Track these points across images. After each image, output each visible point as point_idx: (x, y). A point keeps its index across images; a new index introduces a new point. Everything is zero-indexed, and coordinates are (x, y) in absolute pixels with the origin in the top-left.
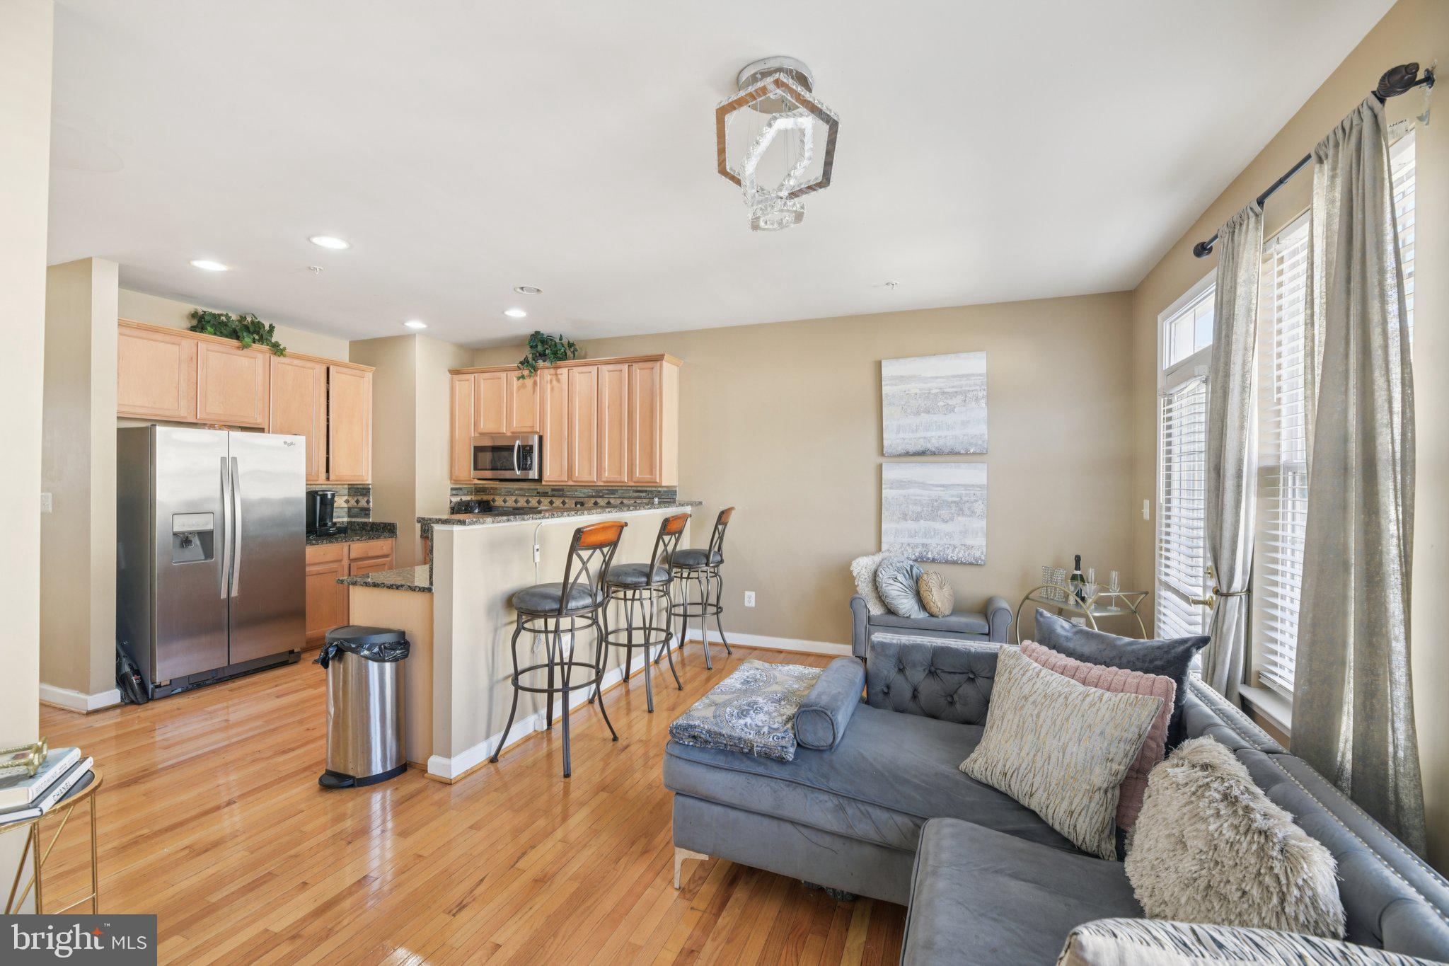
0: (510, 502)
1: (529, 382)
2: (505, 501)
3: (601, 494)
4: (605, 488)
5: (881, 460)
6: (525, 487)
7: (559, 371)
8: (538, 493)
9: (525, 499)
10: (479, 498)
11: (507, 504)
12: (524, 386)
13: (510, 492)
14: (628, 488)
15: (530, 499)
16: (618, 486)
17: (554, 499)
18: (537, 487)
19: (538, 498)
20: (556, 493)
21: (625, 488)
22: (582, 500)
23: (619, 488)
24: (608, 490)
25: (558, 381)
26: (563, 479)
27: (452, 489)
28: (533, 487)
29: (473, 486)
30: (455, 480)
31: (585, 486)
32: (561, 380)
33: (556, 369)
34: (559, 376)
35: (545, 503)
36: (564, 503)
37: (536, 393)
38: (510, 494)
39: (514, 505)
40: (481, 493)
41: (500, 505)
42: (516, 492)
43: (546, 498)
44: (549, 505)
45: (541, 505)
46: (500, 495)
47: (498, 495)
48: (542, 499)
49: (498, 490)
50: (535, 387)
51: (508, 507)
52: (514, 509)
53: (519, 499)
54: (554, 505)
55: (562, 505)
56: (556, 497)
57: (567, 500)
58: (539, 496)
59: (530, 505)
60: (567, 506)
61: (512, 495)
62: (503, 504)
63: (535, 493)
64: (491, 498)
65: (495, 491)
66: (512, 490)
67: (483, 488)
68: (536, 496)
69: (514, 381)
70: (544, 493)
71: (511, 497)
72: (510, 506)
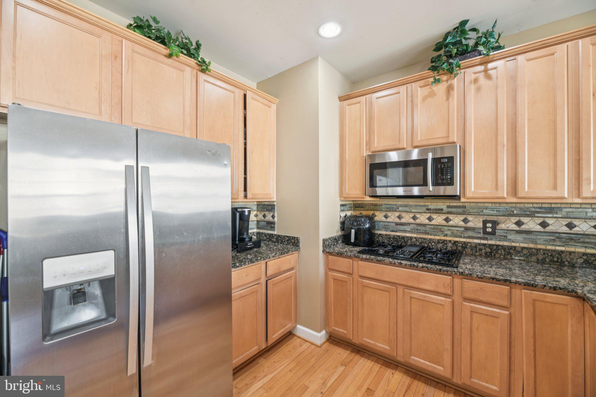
0: (393, 217)
1: (441, 88)
2: (386, 217)
3: (528, 213)
6: (410, 203)
7: (490, 65)
8: (428, 209)
9: (412, 215)
10: (357, 213)
11: (389, 220)
12: (432, 95)
13: (393, 208)
15: (418, 216)
17: (451, 217)
18: (427, 204)
19: (428, 215)
20: (451, 210)
22: (495, 218)
25: (488, 77)
27: (342, 205)
28: (421, 204)
29: (352, 202)
30: (345, 198)
32: (494, 77)
33: (485, 64)
34: (490, 72)
35: (438, 219)
36: (465, 221)
37: (450, 99)
38: (393, 210)
39: (397, 220)
40: (359, 209)
41: (381, 220)
42: (400, 209)
43: (440, 215)
44: (444, 223)
45: (433, 222)
46: (380, 211)
47: (378, 211)
48: (434, 216)
49: (378, 206)
50: (450, 91)
51: (390, 222)
52: (397, 224)
53: (403, 215)
54: (451, 223)
55: (462, 224)
56: (454, 214)
57: (470, 218)
58: (430, 213)
59: (418, 221)
60: (470, 224)
61: (395, 212)
62: (384, 219)
63: (424, 209)
64: (370, 213)
65: (375, 207)
66: (395, 207)
67: (361, 204)
68: (426, 213)
69: (418, 91)
70: (436, 209)
71: (394, 213)
72: (392, 221)
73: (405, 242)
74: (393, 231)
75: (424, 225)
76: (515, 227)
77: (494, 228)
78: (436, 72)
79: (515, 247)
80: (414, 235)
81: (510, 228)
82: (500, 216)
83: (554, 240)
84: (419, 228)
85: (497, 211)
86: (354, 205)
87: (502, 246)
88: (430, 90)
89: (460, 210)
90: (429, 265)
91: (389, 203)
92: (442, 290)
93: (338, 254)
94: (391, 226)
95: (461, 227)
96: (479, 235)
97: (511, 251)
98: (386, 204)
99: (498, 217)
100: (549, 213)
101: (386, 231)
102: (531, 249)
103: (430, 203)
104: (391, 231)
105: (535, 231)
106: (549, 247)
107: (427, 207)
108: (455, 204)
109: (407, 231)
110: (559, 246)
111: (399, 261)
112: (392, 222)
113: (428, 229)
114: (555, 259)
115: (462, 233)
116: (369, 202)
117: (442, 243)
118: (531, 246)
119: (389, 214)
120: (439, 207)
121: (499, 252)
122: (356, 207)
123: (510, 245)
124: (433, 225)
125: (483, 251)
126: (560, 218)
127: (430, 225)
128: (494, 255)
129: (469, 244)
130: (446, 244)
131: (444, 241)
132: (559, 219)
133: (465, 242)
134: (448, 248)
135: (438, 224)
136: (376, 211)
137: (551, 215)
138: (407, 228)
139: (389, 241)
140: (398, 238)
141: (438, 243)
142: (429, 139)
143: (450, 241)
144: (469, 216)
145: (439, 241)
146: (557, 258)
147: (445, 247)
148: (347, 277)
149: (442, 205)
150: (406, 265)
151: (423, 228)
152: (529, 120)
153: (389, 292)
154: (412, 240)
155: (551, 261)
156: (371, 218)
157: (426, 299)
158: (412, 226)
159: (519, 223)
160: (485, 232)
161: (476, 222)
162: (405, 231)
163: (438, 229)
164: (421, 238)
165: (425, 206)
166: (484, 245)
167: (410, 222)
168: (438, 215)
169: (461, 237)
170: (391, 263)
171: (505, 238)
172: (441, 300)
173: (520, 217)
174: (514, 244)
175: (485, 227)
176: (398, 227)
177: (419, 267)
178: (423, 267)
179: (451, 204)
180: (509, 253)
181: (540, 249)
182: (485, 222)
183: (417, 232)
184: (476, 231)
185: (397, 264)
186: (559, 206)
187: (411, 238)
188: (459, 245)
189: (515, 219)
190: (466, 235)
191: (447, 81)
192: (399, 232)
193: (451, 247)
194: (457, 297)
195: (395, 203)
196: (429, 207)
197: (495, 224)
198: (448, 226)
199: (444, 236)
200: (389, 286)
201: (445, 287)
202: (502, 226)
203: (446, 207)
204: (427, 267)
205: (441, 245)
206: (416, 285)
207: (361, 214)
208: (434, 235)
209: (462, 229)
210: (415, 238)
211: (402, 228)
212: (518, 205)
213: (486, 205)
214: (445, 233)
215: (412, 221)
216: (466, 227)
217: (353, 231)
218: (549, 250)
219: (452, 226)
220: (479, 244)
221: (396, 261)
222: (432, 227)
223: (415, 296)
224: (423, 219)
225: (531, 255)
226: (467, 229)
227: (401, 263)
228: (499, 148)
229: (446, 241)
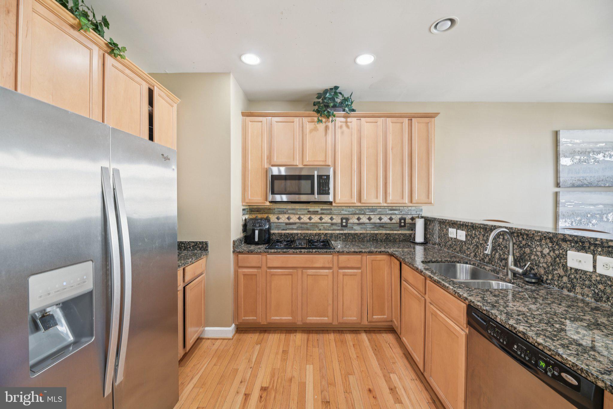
0: (283, 219)
1: (321, 126)
2: (278, 218)
3: (363, 212)
4: (366, 208)
5: (557, 190)
6: (297, 207)
7: (349, 120)
8: (308, 212)
9: (298, 216)
10: (254, 216)
11: (280, 221)
12: (316, 129)
13: (284, 211)
14: (385, 208)
15: (302, 217)
16: (377, 206)
17: (323, 216)
18: (308, 207)
19: (309, 216)
20: (323, 211)
21: (383, 208)
22: (347, 216)
23: (378, 208)
24: (368, 209)
25: (348, 127)
26: (353, 202)
27: (244, 210)
28: (304, 207)
29: (248, 207)
30: (247, 203)
31: (350, 207)
32: (350, 127)
33: (346, 118)
34: (348, 123)
35: (316, 219)
36: (332, 219)
37: (327, 135)
38: (283, 213)
39: (287, 221)
40: (255, 213)
41: (274, 222)
42: (289, 211)
43: (316, 215)
44: (319, 221)
45: (312, 221)
46: (273, 214)
47: (272, 214)
48: (313, 216)
49: (271, 210)
50: (327, 130)
51: (281, 223)
52: (287, 224)
53: (292, 216)
54: (323, 221)
55: (330, 221)
56: (325, 214)
57: (334, 217)
58: (310, 214)
59: (302, 221)
60: (334, 221)
61: (285, 214)
62: (276, 221)
63: (306, 212)
64: (265, 216)
65: (268, 211)
66: (285, 210)
67: (257, 208)
68: (308, 214)
69: (307, 125)
70: (314, 211)
71: (285, 215)
72: (283, 222)
73: (293, 238)
74: (283, 230)
75: (306, 223)
76: (356, 221)
77: (347, 223)
78: (319, 114)
79: (357, 233)
80: (299, 232)
81: (355, 222)
82: (350, 214)
83: (374, 228)
84: (303, 226)
85: (348, 211)
86: (250, 209)
87: (351, 234)
88: (314, 126)
89: (329, 212)
90: (319, 250)
91: (281, 207)
92: (327, 265)
93: (249, 252)
94: (282, 225)
95: (329, 223)
96: (339, 228)
97: (355, 236)
98: (278, 208)
99: (349, 215)
100: (372, 212)
101: (278, 230)
102: (364, 234)
103: (310, 207)
104: (282, 230)
105: (366, 223)
106: (372, 232)
107: (308, 210)
108: (325, 208)
109: (294, 229)
110: (376, 231)
111: (300, 250)
112: (283, 223)
113: (309, 226)
114: (374, 239)
115: (329, 227)
116: (268, 207)
117: (318, 235)
118: (364, 232)
119: (281, 216)
120: (316, 210)
121: (350, 237)
122: (251, 211)
123: (354, 232)
124: (312, 223)
125: (341, 238)
126: (377, 214)
127: (310, 223)
128: (347, 240)
129: (334, 234)
130: (320, 236)
131: (319, 235)
132: (376, 215)
133: (331, 233)
134: (322, 238)
135: (315, 222)
136: (270, 214)
137: (372, 213)
138: (295, 227)
139: (281, 238)
140: (288, 235)
141: (315, 236)
142: (314, 161)
143: (323, 234)
144: (334, 215)
145: (316, 234)
146: (375, 237)
147: (320, 238)
148: (256, 270)
149: (317, 208)
150: (305, 252)
151: (305, 226)
152: (366, 157)
153: (292, 275)
154: (298, 235)
155: (373, 240)
156: (268, 220)
157: (317, 274)
158: (297, 225)
159: (359, 219)
160: (342, 226)
161: (337, 220)
162: (293, 229)
163: (315, 225)
164: (304, 233)
165: (307, 209)
166: (342, 234)
167: (296, 222)
168: (315, 215)
169: (329, 230)
170: (294, 252)
171: (352, 228)
172: (327, 272)
173: (359, 215)
174: (356, 232)
175: (342, 222)
176: (288, 226)
177: (313, 252)
178: (316, 252)
179: (324, 208)
180: (354, 238)
181: (368, 233)
182: (342, 219)
183: (302, 229)
184: (338, 225)
185: (298, 252)
186: (376, 208)
187: (297, 234)
188: (328, 235)
189: (356, 217)
190: (332, 229)
191: (325, 122)
192: (288, 230)
193: (324, 238)
194: (335, 268)
195: (285, 207)
196: (310, 210)
197: (347, 219)
198: (322, 223)
199: (319, 230)
200: (292, 271)
201: (329, 263)
202: (351, 221)
203: (320, 209)
204: (318, 251)
205: (317, 237)
206: (311, 266)
207: (256, 217)
208: (313, 230)
209: (330, 225)
210: (300, 233)
211: (291, 226)
212: (359, 208)
213: (343, 208)
214: (320, 228)
215: (297, 221)
216: (332, 223)
217: (257, 232)
218: (372, 234)
219: (324, 223)
220: (339, 234)
221: (298, 250)
222: (311, 224)
223: (310, 274)
224: (305, 219)
225: (364, 237)
226: (332, 224)
227: (301, 251)
228: (353, 172)
229: (321, 233)
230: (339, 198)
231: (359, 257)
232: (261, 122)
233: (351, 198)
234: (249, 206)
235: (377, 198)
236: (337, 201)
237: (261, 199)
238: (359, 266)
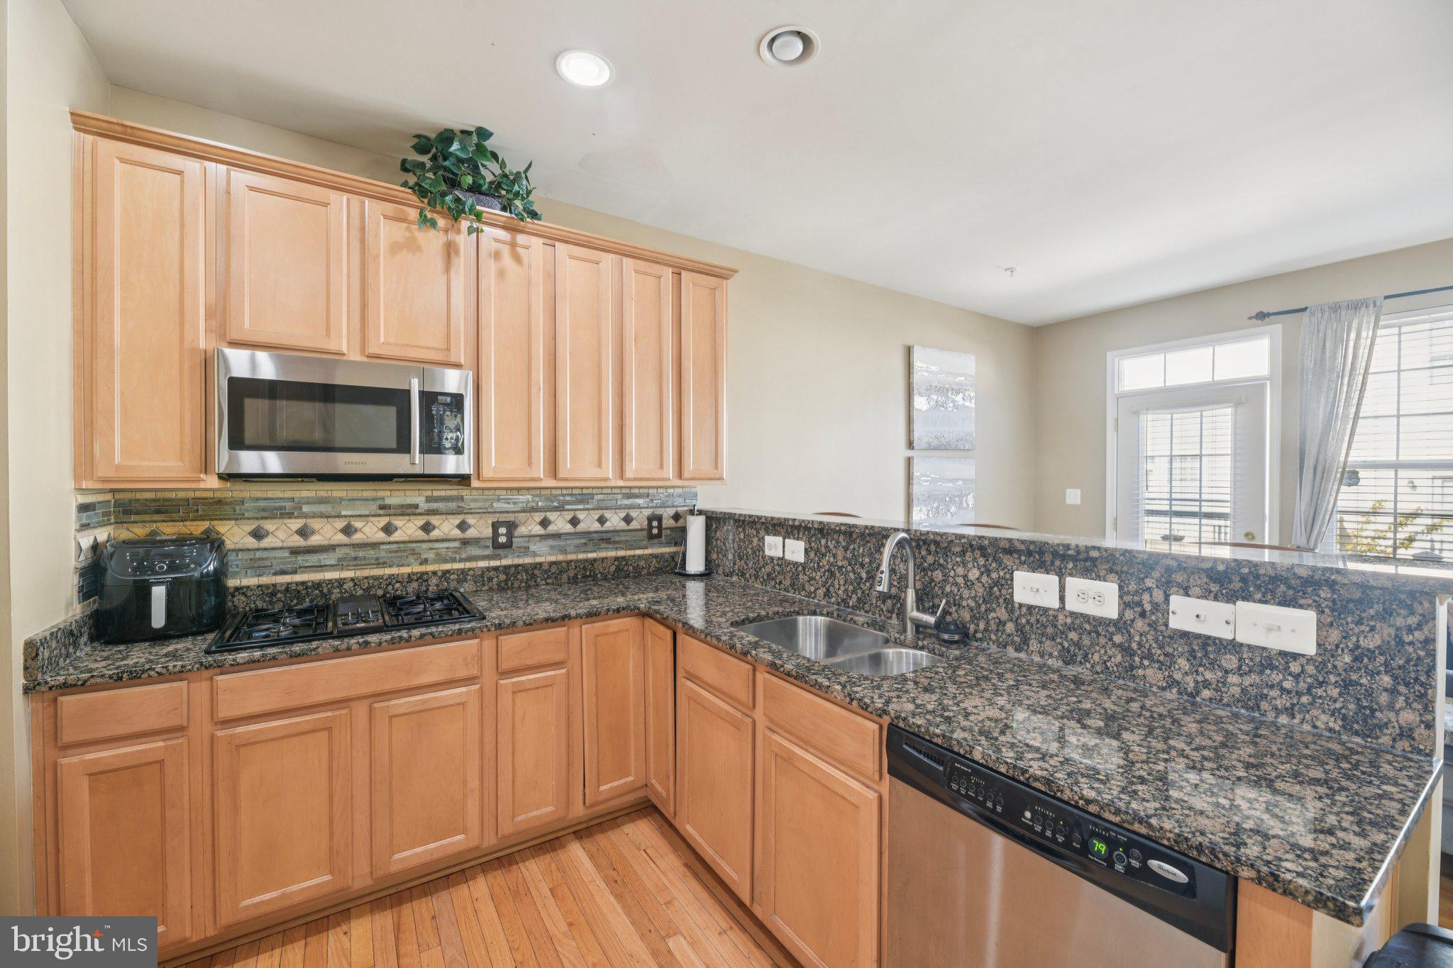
1: (432, 240)
2: (258, 534)
3: (556, 504)
4: (565, 492)
5: (910, 453)
6: (337, 494)
7: (521, 239)
8: (382, 507)
9: (340, 524)
10: (140, 531)
11: (268, 542)
12: (411, 245)
13: (282, 508)
14: (614, 491)
15: (358, 524)
16: (593, 488)
17: (434, 520)
18: (381, 494)
19: (383, 521)
20: (435, 505)
21: (609, 491)
22: (510, 517)
23: (595, 491)
24: (571, 495)
25: (517, 258)
27: (85, 508)
28: (366, 494)
29: (109, 497)
30: (103, 481)
31: (518, 489)
32: (525, 261)
33: (513, 232)
34: (520, 250)
35: (408, 529)
36: (463, 526)
37: (453, 271)
38: (281, 514)
39: (298, 541)
40: (147, 517)
41: (238, 546)
42: (305, 509)
43: (412, 517)
44: (421, 535)
45: (397, 536)
46: (237, 519)
47: (229, 519)
48: (398, 522)
49: (226, 504)
50: (453, 256)
51: (273, 549)
52: (295, 551)
53: (315, 524)
54: (435, 534)
55: (457, 533)
56: (441, 514)
57: (471, 520)
58: (389, 515)
59: (357, 537)
60: (472, 533)
61: (291, 518)
62: (251, 542)
63: (373, 507)
64: (198, 528)
65: (215, 507)
66: (288, 505)
67: (154, 500)
68: (380, 515)
69: (378, 224)
70: (402, 506)
71: (286, 521)
72: (280, 544)
73: (323, 595)
74: (283, 572)
75: (375, 545)
76: (538, 530)
77: (510, 535)
78: (426, 201)
79: (541, 564)
80: (349, 574)
81: (533, 533)
82: (518, 512)
83: (585, 544)
84: (361, 554)
85: (514, 503)
86: (118, 504)
87: (523, 566)
88: (407, 234)
89: (453, 505)
90: (433, 629)
91: (270, 495)
92: (463, 673)
93: (121, 679)
94: (275, 558)
95: (455, 540)
96: (487, 552)
97: (536, 572)
98: (258, 499)
99: (516, 515)
100: (581, 502)
101: (259, 576)
102: (559, 563)
103: (388, 493)
104: (275, 574)
105: (565, 534)
106: (581, 556)
107: (380, 502)
108: (443, 493)
109: (326, 566)
110: (591, 552)
111: (361, 640)
112: (281, 548)
113: (383, 554)
114: (588, 574)
115: (455, 552)
116: (210, 494)
117: (417, 580)
118: (560, 558)
119: (269, 526)
120: (409, 501)
121: (519, 577)
122: (127, 512)
123: (533, 562)
124: (397, 543)
125: (495, 580)
126: (593, 509)
127: (390, 543)
128: (512, 584)
129: (471, 573)
130: (427, 581)
131: (422, 577)
132: (591, 512)
133: (464, 569)
134: (431, 588)
135: (406, 538)
136: (221, 519)
137: (581, 507)
138: (329, 558)
139: (271, 602)
140: (300, 588)
141: (408, 582)
142: (407, 345)
143: (435, 573)
144: (470, 516)
145: (410, 578)
146: (591, 571)
147: (424, 588)
148: (161, 744)
149: (416, 496)
150: (380, 644)
151: (371, 553)
152: (570, 354)
153: (329, 729)
154: (342, 586)
155: (583, 577)
156: (213, 542)
157: (427, 706)
158: (340, 553)
159: (545, 523)
160: (496, 545)
161: (480, 528)
162: (321, 567)
163: (407, 549)
164: (366, 578)
165: (374, 500)
166: (496, 569)
167: (334, 542)
168: (408, 518)
169: (454, 560)
170: (337, 650)
171: (526, 551)
172: (460, 694)
173: (546, 511)
174: (538, 560)
175: (496, 534)
176: (300, 558)
177: (413, 639)
178: (422, 636)
179: (436, 494)
180: (533, 576)
181: (571, 561)
182: (495, 526)
183: (356, 565)
184: (483, 543)
185: (355, 647)
186: (590, 491)
187: (341, 582)
188: (452, 577)
189: (538, 517)
190: (464, 556)
191: (446, 231)
192: (302, 572)
193: (437, 585)
194: (489, 677)
195: (288, 494)
196: (388, 501)
197: (512, 526)
198: (430, 541)
199: (421, 564)
200: (329, 714)
201: (467, 665)
202: (522, 530)
203: (423, 499)
204: (431, 634)
205: (415, 585)
206: (404, 684)
207: (153, 533)
208: (398, 566)
209: (456, 544)
210: (352, 579)
211: (313, 559)
212: (544, 492)
213: (498, 492)
214: (424, 556)
215: (341, 538)
216: (464, 539)
217: (159, 594)
218: (580, 561)
219: (437, 541)
220: (488, 569)
221: (353, 641)
222: (394, 547)
223: (402, 710)
224: (370, 531)
225: (561, 572)
226: (465, 542)
227: (367, 643)
228: (534, 391)
229: (427, 573)
230: (493, 465)
231: (560, 631)
232: (180, 173)
233: (530, 464)
234: (113, 491)
235: (600, 465)
236: (487, 472)
237: (181, 464)
238: (559, 657)
